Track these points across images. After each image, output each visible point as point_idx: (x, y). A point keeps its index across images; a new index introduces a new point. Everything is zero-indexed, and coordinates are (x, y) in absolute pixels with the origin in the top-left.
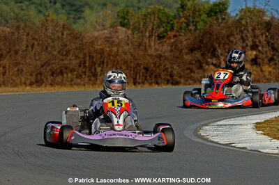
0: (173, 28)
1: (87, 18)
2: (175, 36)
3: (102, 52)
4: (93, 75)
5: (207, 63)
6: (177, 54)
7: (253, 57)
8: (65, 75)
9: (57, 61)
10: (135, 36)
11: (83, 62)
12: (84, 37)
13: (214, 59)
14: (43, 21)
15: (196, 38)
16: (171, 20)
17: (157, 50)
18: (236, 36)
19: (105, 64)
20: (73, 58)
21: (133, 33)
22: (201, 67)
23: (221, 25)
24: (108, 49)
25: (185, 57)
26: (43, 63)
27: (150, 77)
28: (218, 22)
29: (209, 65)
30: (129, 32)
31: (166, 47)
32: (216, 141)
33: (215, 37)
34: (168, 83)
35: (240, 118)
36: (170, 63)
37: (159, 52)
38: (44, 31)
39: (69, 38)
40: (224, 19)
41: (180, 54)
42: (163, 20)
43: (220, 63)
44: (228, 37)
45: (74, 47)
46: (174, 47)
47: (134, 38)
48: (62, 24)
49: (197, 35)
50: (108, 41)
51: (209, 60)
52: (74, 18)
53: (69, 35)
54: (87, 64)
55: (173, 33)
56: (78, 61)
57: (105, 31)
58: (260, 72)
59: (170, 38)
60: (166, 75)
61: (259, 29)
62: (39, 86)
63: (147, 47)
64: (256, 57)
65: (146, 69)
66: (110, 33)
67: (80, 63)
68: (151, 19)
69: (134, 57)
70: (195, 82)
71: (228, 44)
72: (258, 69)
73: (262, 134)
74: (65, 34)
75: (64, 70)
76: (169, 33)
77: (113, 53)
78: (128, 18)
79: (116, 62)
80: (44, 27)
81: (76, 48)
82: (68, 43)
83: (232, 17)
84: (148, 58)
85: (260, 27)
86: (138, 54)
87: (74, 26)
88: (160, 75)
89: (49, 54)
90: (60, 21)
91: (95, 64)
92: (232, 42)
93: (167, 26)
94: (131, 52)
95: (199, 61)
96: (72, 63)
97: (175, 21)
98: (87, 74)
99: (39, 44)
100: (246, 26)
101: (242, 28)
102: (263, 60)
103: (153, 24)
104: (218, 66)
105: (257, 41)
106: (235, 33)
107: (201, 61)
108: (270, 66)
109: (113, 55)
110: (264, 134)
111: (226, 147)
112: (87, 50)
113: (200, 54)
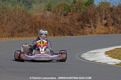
0: (70, 11)
1: (34, 7)
2: (71, 15)
3: (40, 22)
4: (36, 32)
5: (85, 26)
7: (105, 23)
8: (24, 32)
9: (20, 26)
10: (54, 15)
11: (31, 27)
12: (32, 16)
13: (88, 24)
14: (14, 9)
15: (80, 15)
16: (69, 8)
19: (41, 27)
20: (27, 25)
22: (83, 28)
23: (91, 10)
24: (42, 21)
25: (76, 23)
26: (14, 27)
27: (61, 32)
28: (90, 8)
29: (86, 27)
30: (52, 13)
31: (67, 20)
32: (88, 60)
33: (89, 15)
34: (68, 35)
35: (99, 50)
36: (69, 26)
37: (64, 22)
38: (14, 13)
39: (26, 16)
40: (92, 7)
41: (73, 22)
42: (66, 8)
43: (91, 26)
44: (94, 14)
45: (28, 20)
46: (71, 19)
48: (22, 10)
49: (81, 14)
50: (42, 17)
52: (28, 8)
53: (25, 15)
54: (33, 28)
55: (71, 13)
56: (29, 26)
57: (41, 13)
58: (108, 30)
59: (69, 16)
60: (68, 31)
61: (108, 11)
62: (12, 37)
63: (59, 20)
64: (107, 23)
65: (59, 29)
66: (43, 14)
68: (61, 7)
69: (54, 24)
70: (80, 34)
71: (94, 18)
72: (108, 28)
73: (108, 56)
75: (23, 30)
76: (69, 13)
77: (45, 23)
78: (51, 7)
79: (46, 26)
81: (29, 21)
82: (25, 18)
83: (96, 6)
84: (60, 24)
87: (28, 11)
88: (65, 32)
89: (17, 23)
90: (22, 9)
91: (37, 27)
92: (96, 17)
93: (68, 10)
94: (52, 22)
95: (82, 25)
96: (27, 27)
97: (71, 8)
98: (33, 32)
99: (12, 19)
100: (102, 10)
101: (100, 11)
102: (110, 24)
103: (62, 10)
104: (89, 27)
105: (107, 16)
106: (97, 13)
107: (83, 25)
108: (113, 27)
109: (44, 23)
110: (109, 56)
111: (92, 62)
112: (33, 21)
113: (82, 22)
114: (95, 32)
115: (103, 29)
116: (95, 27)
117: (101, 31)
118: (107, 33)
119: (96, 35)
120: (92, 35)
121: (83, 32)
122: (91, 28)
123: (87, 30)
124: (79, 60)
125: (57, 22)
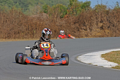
0: (66, 13)
1: (30, 9)
2: (67, 17)
3: (36, 24)
4: (32, 34)
6: (68, 25)
7: (101, 26)
8: (20, 34)
9: (17, 28)
10: (50, 17)
11: (28, 28)
12: (28, 18)
13: (84, 27)
14: (11, 10)
18: (94, 17)
19: (37, 29)
20: (24, 26)
21: (49, 16)
22: (79, 30)
23: (87, 12)
24: (39, 23)
25: (72, 26)
26: (11, 29)
27: (57, 34)
28: (86, 11)
29: (82, 30)
30: (48, 15)
31: (64, 22)
32: (84, 62)
33: (85, 17)
35: (95, 52)
37: (60, 24)
38: (11, 15)
39: (22, 18)
40: (88, 10)
42: (62, 10)
43: (87, 29)
44: (90, 17)
45: (24, 22)
46: (67, 22)
47: (50, 18)
48: (19, 12)
49: (77, 17)
50: (39, 19)
51: (82, 27)
52: (24, 9)
53: (22, 16)
54: (30, 29)
55: (67, 16)
56: (26, 28)
57: (38, 15)
58: (104, 32)
59: (65, 18)
61: (103, 14)
62: (9, 39)
63: (56, 22)
64: (102, 26)
65: (55, 31)
66: (40, 16)
67: (27, 29)
68: (57, 9)
69: (50, 26)
72: (103, 31)
74: (20, 16)
75: (20, 32)
76: (65, 16)
77: (41, 24)
78: (47, 9)
80: (11, 13)
81: (25, 22)
82: (22, 20)
83: (92, 9)
84: (56, 26)
85: (104, 13)
86: (51, 25)
87: (24, 13)
89: (13, 25)
90: (18, 10)
91: (33, 29)
92: (92, 19)
93: (64, 13)
94: (48, 24)
95: (78, 28)
96: (23, 29)
97: (67, 11)
99: (9, 20)
100: (98, 13)
101: (96, 14)
102: (105, 27)
103: (58, 12)
104: (86, 30)
105: (103, 19)
106: (93, 16)
108: (108, 30)
109: (41, 25)
110: (105, 59)
111: (88, 65)
112: (30, 23)
113: (78, 25)
114: (91, 34)
115: (99, 32)
116: (91, 30)
117: (97, 34)
118: (103, 36)
119: (92, 38)
120: (87, 37)
121: (78, 35)
123: (83, 32)
124: (75, 62)
125: (53, 24)
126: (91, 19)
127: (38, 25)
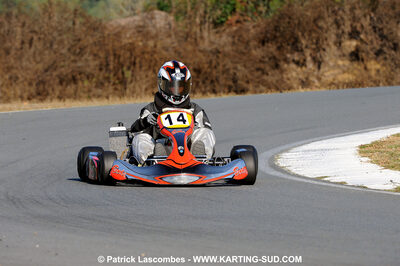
0: (234, 10)
2: (238, 22)
3: (131, 48)
4: (121, 83)
5: (286, 60)
6: (242, 48)
7: (353, 49)
8: (80, 83)
9: (67, 63)
10: (180, 23)
11: (105, 64)
12: (105, 28)
13: (296, 54)
14: (45, 5)
15: (268, 24)
17: (212, 43)
18: (327, 19)
19: (138, 65)
20: (91, 58)
21: (177, 19)
22: (277, 66)
24: (141, 44)
25: (254, 52)
26: (46, 66)
27: (204, 82)
29: (288, 63)
30: (171, 18)
31: (225, 39)
32: (300, 174)
33: (296, 22)
34: (229, 92)
35: (335, 139)
36: (232, 62)
37: (215, 46)
38: (46, 20)
39: (84, 29)
41: (245, 49)
43: (305, 60)
44: (315, 21)
45: (91, 41)
46: (237, 38)
47: (179, 26)
48: (73, 9)
49: (270, 20)
50: (140, 32)
51: (289, 56)
53: (84, 24)
54: (111, 67)
55: (236, 18)
56: (97, 62)
57: (136, 18)
58: (363, 71)
59: (230, 25)
60: (226, 79)
61: (360, 8)
62: (42, 100)
63: (198, 39)
64: (357, 49)
65: (198, 71)
66: (143, 20)
67: (101, 65)
69: (180, 53)
70: (270, 88)
71: (315, 31)
72: (361, 67)
74: (77, 23)
75: (78, 77)
76: (229, 18)
77: (149, 49)
79: (154, 62)
80: (47, 14)
81: (95, 44)
82: (83, 36)
84: (200, 55)
85: (361, 4)
86: (184, 49)
87: (92, 12)
88: (217, 80)
89: (55, 53)
90: (70, 3)
91: (122, 66)
92: (321, 28)
93: (225, 7)
94: (174, 48)
95: (274, 57)
96: (89, 66)
98: (112, 80)
99: (39, 39)
100: (341, 4)
101: (336, 8)
102: (368, 53)
103: (206, 5)
104: (301, 64)
105: (358, 25)
106: (326, 15)
107: (277, 57)
108: (378, 62)
109: (148, 53)
110: (372, 162)
111: (316, 182)
112: (111, 45)
113: (275, 47)
114: (319, 79)
115: (345, 69)
116: (319, 63)
117: (340, 78)
118: (360, 84)
119: (323, 90)
120: (309, 90)
121: (277, 81)
122: (304, 68)
123: (293, 72)
124: (269, 175)
126: (317, 26)
127: (137, 52)
